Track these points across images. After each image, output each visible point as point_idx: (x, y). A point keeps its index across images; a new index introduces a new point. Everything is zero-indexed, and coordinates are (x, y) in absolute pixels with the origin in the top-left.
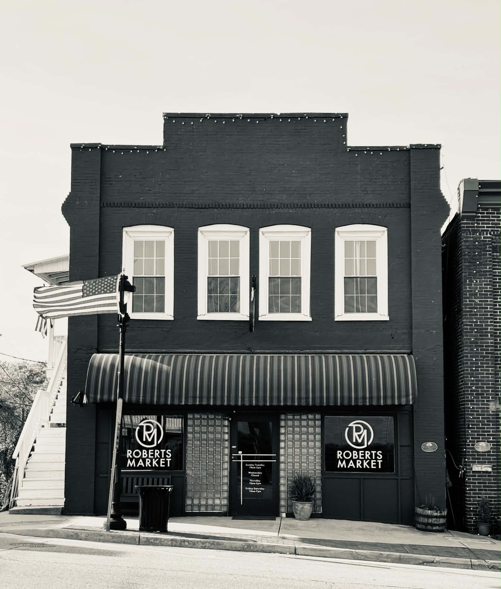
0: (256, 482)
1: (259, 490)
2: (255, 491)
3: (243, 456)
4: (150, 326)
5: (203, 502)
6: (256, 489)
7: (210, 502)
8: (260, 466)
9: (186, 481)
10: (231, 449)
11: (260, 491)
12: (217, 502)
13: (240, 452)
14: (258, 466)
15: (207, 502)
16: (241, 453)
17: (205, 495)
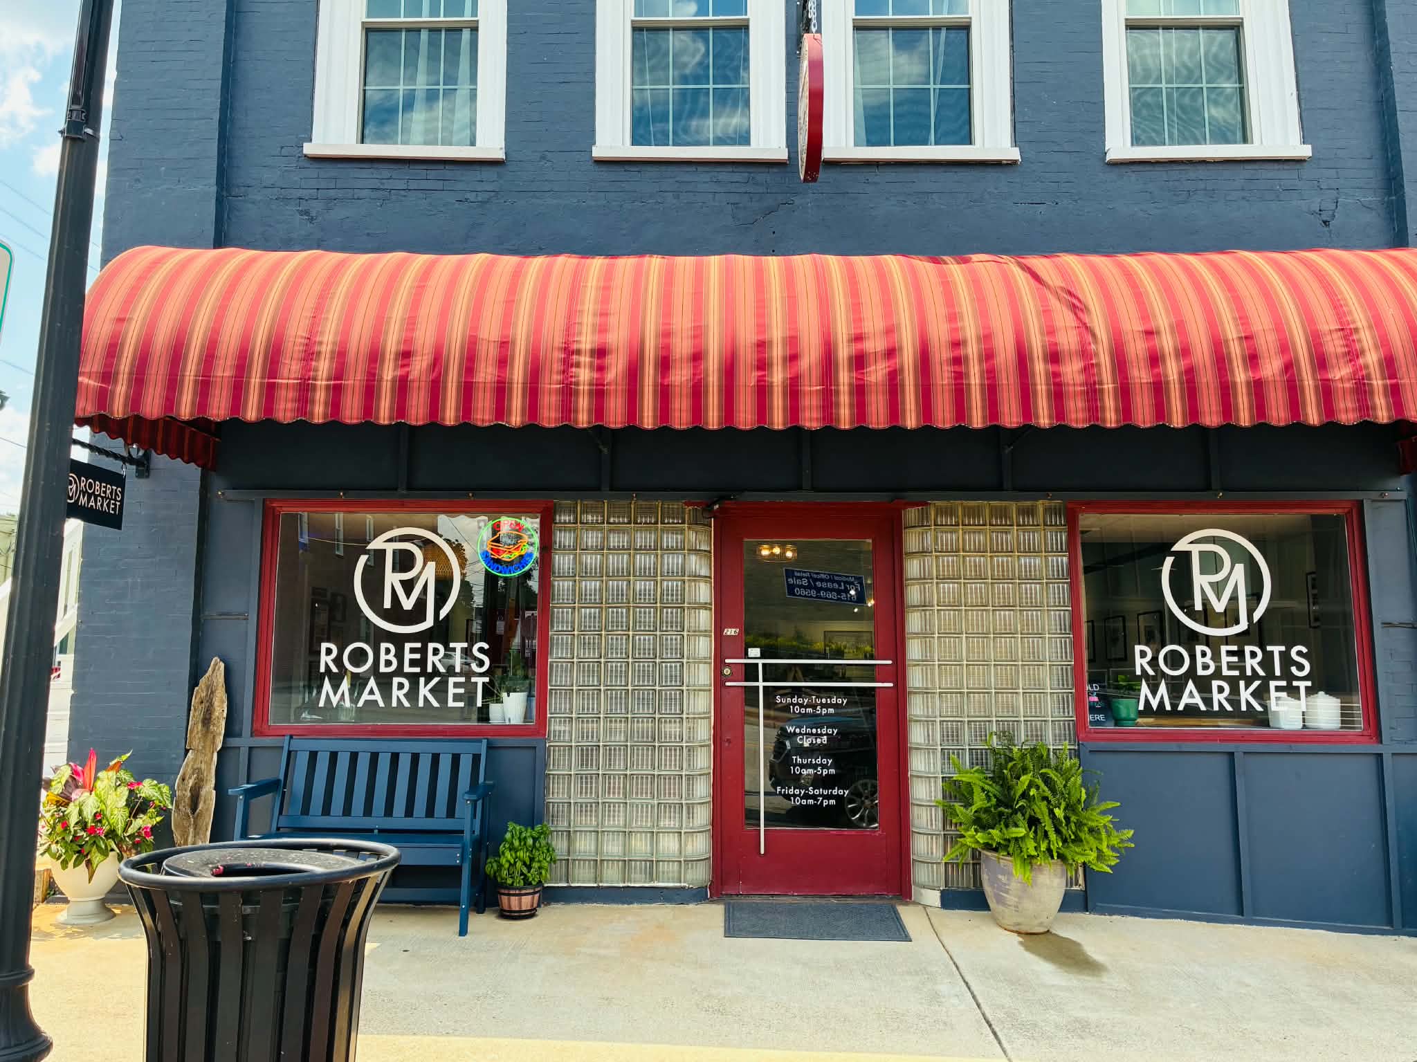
0: (815, 767)
1: (829, 797)
2: (811, 802)
3: (764, 665)
4: (413, 185)
5: (613, 847)
6: (817, 792)
7: (640, 846)
8: (831, 706)
9: (546, 765)
10: (719, 638)
11: (832, 802)
12: (669, 844)
13: (754, 652)
14: (823, 706)
15: (626, 847)
16: (759, 655)
17: (622, 819)
